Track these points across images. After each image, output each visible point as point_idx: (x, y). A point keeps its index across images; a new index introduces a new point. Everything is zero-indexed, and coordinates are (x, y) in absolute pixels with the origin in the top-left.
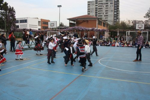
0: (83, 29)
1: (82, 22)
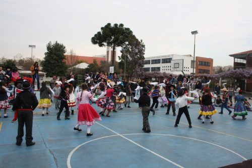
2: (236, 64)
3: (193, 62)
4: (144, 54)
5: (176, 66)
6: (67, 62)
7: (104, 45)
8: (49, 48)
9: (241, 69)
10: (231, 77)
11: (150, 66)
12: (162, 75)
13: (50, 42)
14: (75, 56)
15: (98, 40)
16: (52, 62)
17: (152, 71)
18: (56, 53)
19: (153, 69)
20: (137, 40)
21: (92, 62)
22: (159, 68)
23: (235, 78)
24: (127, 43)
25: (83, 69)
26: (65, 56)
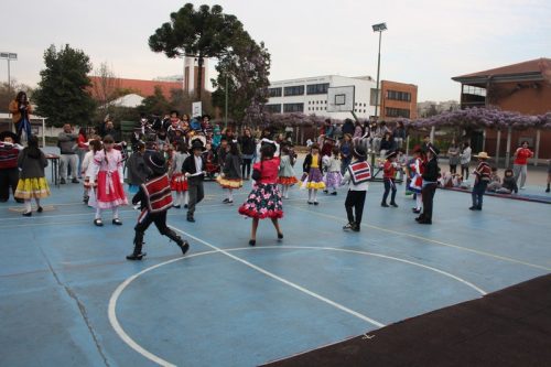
0: (497, 121)
1: (516, 90)
2: (465, 97)
3: (374, 92)
4: (268, 73)
5: (340, 100)
6: (95, 93)
7: (178, 54)
8: (49, 59)
9: (475, 108)
10: (456, 124)
11: (282, 100)
12: (308, 121)
13: (52, 46)
14: (112, 80)
15: (165, 41)
16: (60, 94)
17: (286, 111)
18: (66, 71)
19: (289, 107)
20: (253, 42)
21: (152, 93)
22: (300, 106)
23: (463, 127)
24: (230, 49)
25: (130, 109)
26: (89, 79)
